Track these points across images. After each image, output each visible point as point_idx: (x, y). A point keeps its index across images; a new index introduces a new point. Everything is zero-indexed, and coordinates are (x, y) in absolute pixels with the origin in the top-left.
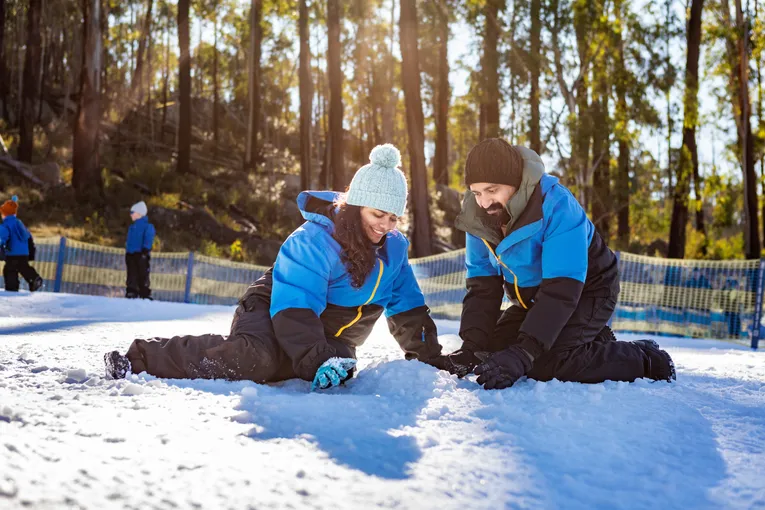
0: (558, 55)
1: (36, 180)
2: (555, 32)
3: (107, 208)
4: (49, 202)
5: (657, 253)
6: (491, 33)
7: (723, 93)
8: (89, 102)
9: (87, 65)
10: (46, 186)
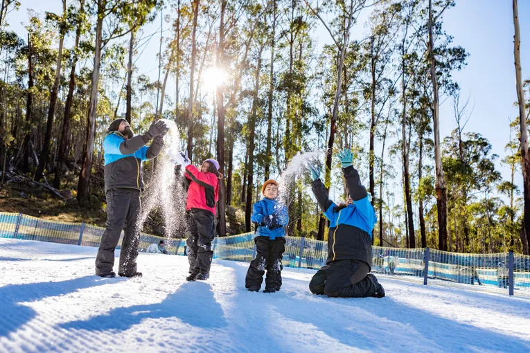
0: (278, 158)
1: (61, 196)
2: (277, 148)
3: (92, 210)
4: (67, 206)
5: (312, 237)
6: (251, 147)
7: (339, 175)
8: (87, 165)
9: (87, 150)
10: (66, 199)
